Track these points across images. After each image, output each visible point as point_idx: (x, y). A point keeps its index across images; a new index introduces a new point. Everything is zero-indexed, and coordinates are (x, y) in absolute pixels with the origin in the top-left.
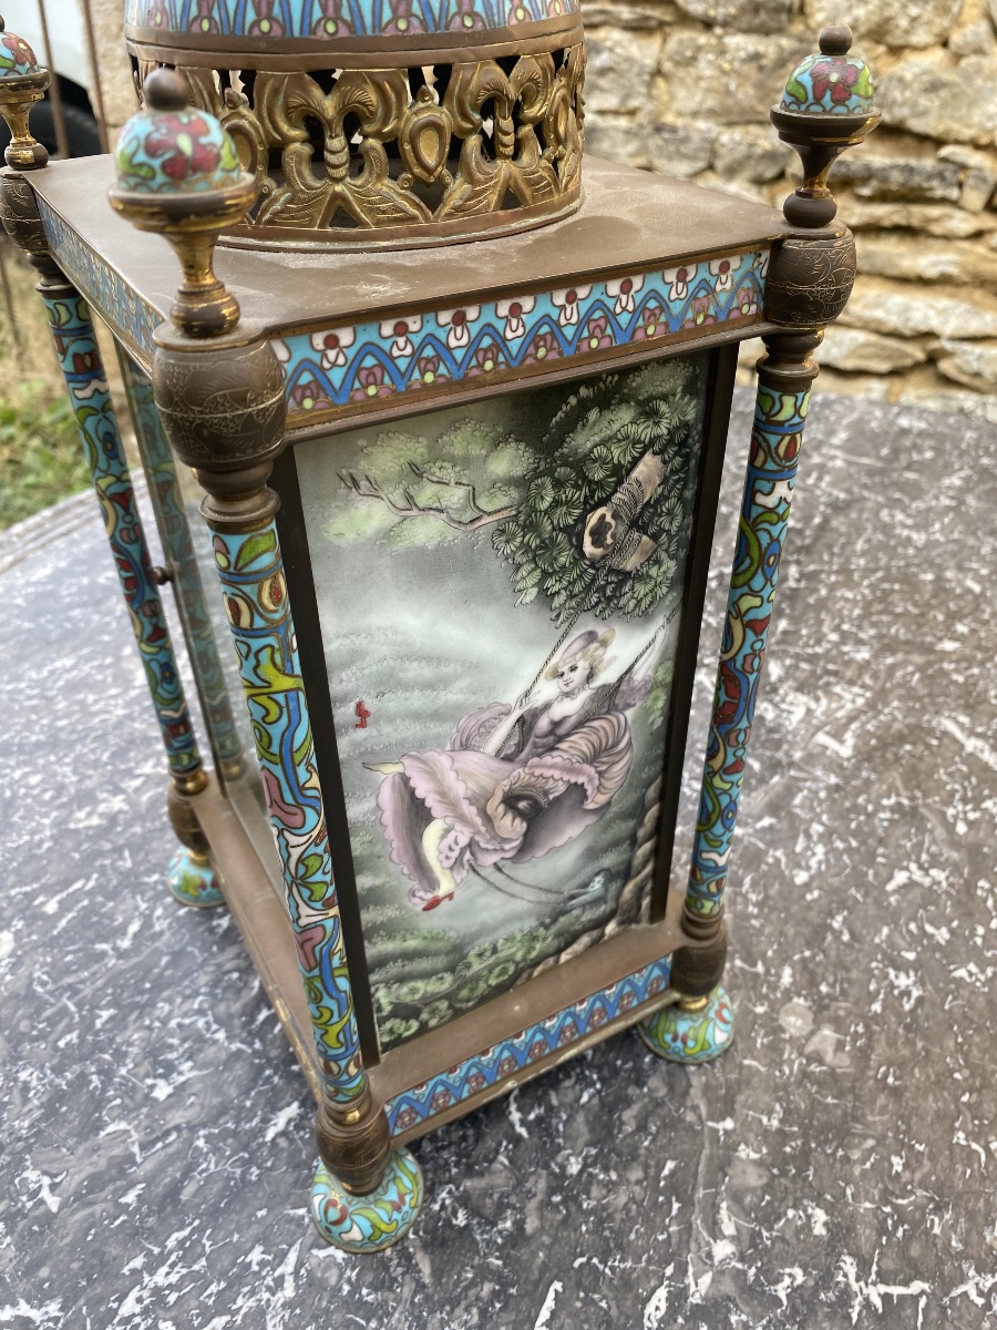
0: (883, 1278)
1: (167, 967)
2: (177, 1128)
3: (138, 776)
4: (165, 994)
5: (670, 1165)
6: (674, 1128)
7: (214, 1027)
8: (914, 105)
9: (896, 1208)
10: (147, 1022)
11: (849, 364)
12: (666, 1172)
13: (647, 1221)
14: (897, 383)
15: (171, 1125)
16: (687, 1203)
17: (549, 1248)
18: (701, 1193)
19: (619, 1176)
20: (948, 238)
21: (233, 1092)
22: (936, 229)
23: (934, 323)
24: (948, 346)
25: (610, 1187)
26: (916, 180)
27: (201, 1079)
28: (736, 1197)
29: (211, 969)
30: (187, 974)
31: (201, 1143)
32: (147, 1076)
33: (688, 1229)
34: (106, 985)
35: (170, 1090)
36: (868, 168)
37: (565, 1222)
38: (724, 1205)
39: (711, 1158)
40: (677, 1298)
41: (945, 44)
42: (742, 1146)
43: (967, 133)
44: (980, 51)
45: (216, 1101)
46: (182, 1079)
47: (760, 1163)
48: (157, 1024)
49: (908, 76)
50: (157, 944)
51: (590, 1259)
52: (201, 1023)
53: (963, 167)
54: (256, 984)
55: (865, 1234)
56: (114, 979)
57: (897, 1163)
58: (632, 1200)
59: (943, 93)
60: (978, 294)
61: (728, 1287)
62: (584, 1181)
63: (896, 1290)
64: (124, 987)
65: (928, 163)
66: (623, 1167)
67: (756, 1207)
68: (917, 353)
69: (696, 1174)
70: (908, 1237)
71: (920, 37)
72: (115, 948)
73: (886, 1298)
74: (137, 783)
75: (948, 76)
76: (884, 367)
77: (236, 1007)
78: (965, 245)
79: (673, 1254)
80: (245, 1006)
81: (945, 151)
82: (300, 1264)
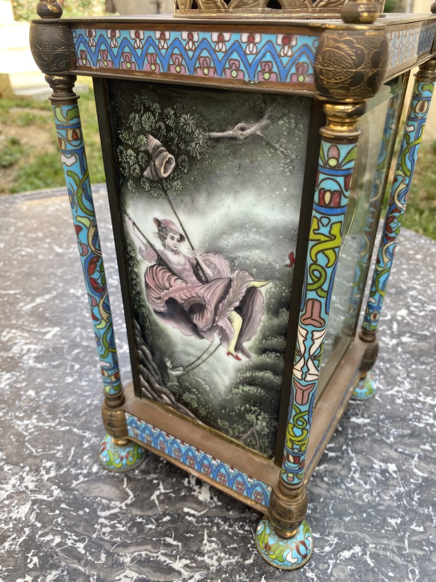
1: (350, 514)
2: (396, 450)
4: (360, 503)
7: (353, 469)
10: (378, 499)
15: (397, 454)
21: (367, 443)
27: (374, 457)
29: (332, 492)
30: (345, 501)
31: (392, 439)
32: (393, 478)
34: (383, 537)
35: (389, 465)
45: (376, 446)
46: (382, 464)
48: (374, 494)
50: (343, 531)
52: (357, 475)
54: (322, 467)
56: (376, 536)
64: (375, 526)
72: (365, 553)
77: (338, 467)
80: (334, 464)
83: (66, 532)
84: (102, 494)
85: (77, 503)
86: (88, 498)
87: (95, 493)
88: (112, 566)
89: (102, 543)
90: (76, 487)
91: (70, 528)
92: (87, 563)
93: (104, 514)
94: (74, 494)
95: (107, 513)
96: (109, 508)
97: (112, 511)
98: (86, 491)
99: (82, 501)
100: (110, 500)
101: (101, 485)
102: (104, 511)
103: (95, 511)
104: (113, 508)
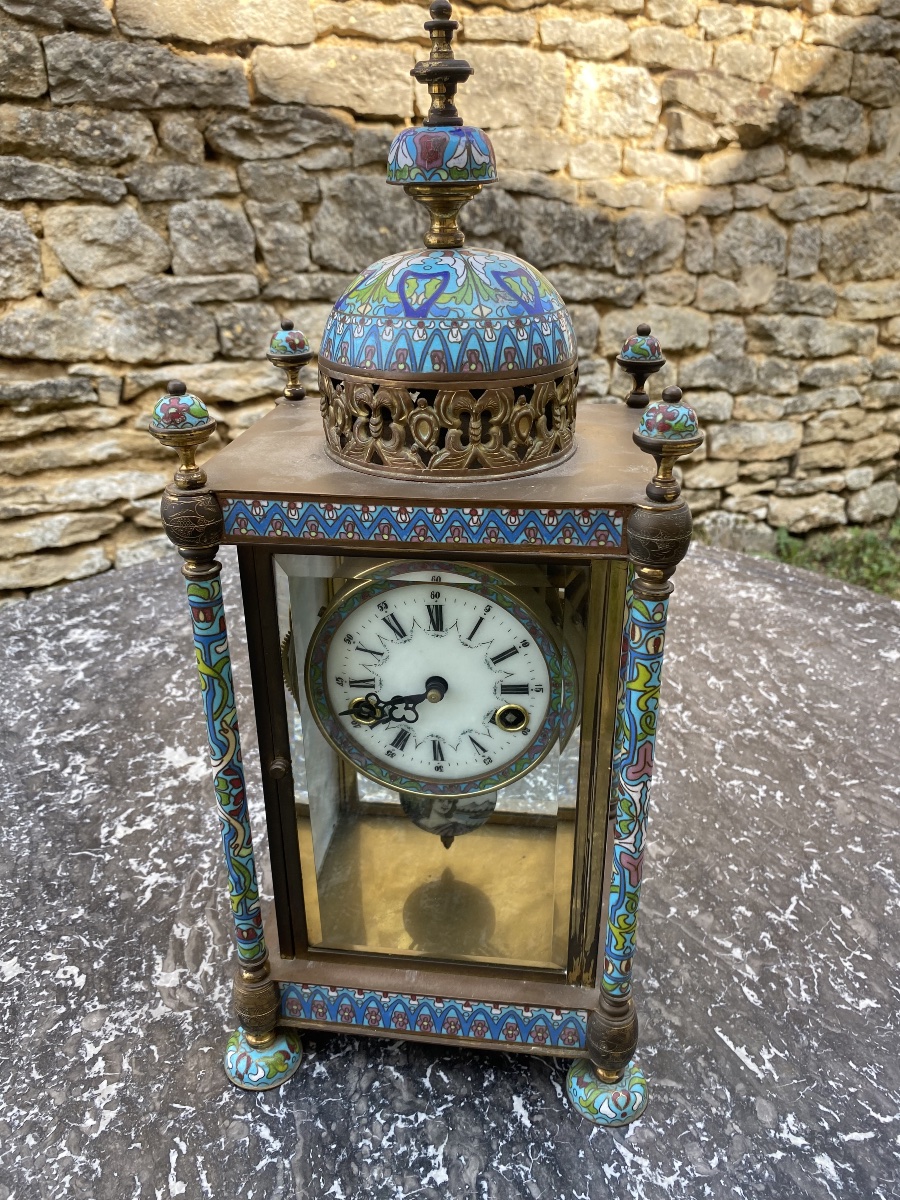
0: (785, 908)
1: (329, 1127)
2: (479, 1178)
3: (94, 1060)
4: (353, 1137)
5: (680, 945)
6: (661, 931)
7: (412, 1117)
8: (36, 340)
9: (754, 882)
10: (369, 1161)
11: (65, 542)
12: (683, 949)
13: (705, 972)
14: (109, 545)
15: (474, 1181)
16: (704, 951)
17: (694, 1021)
18: (703, 943)
19: (673, 968)
20: (102, 429)
21: (476, 1130)
22: (91, 424)
23: (120, 492)
24: (137, 504)
25: (676, 975)
26: (62, 393)
27: (450, 1145)
28: (714, 932)
29: (357, 1096)
30: (347, 1115)
31: (502, 1168)
32: (419, 1180)
33: (719, 960)
34: (306, 1177)
35: (443, 1171)
36: (17, 390)
37: (683, 1006)
38: (715, 938)
39: (687, 928)
40: (750, 984)
41: (40, 294)
42: (689, 913)
43: (85, 354)
44: (70, 297)
45: (476, 1144)
46: (440, 1158)
47: (701, 912)
48: (376, 1155)
49: (21, 320)
50: (298, 1124)
51: (711, 1007)
52: (400, 1125)
53: (92, 377)
54: (396, 1074)
55: (759, 900)
56: (305, 1169)
57: (732, 867)
58: (690, 971)
59: (55, 329)
60: (141, 463)
61: (758, 963)
62: (666, 984)
63: (792, 908)
64: (320, 1164)
65: (63, 379)
66: (669, 964)
67: (724, 929)
68: (115, 517)
69: (692, 938)
70: (770, 888)
71: (17, 291)
72: (274, 1154)
73: (792, 913)
74: (100, 1064)
75: (52, 316)
76: (94, 535)
77: (406, 1096)
78: (117, 431)
79: (728, 973)
80: (409, 1090)
81: (73, 369)
82: (630, 1148)
92: (189, 897)
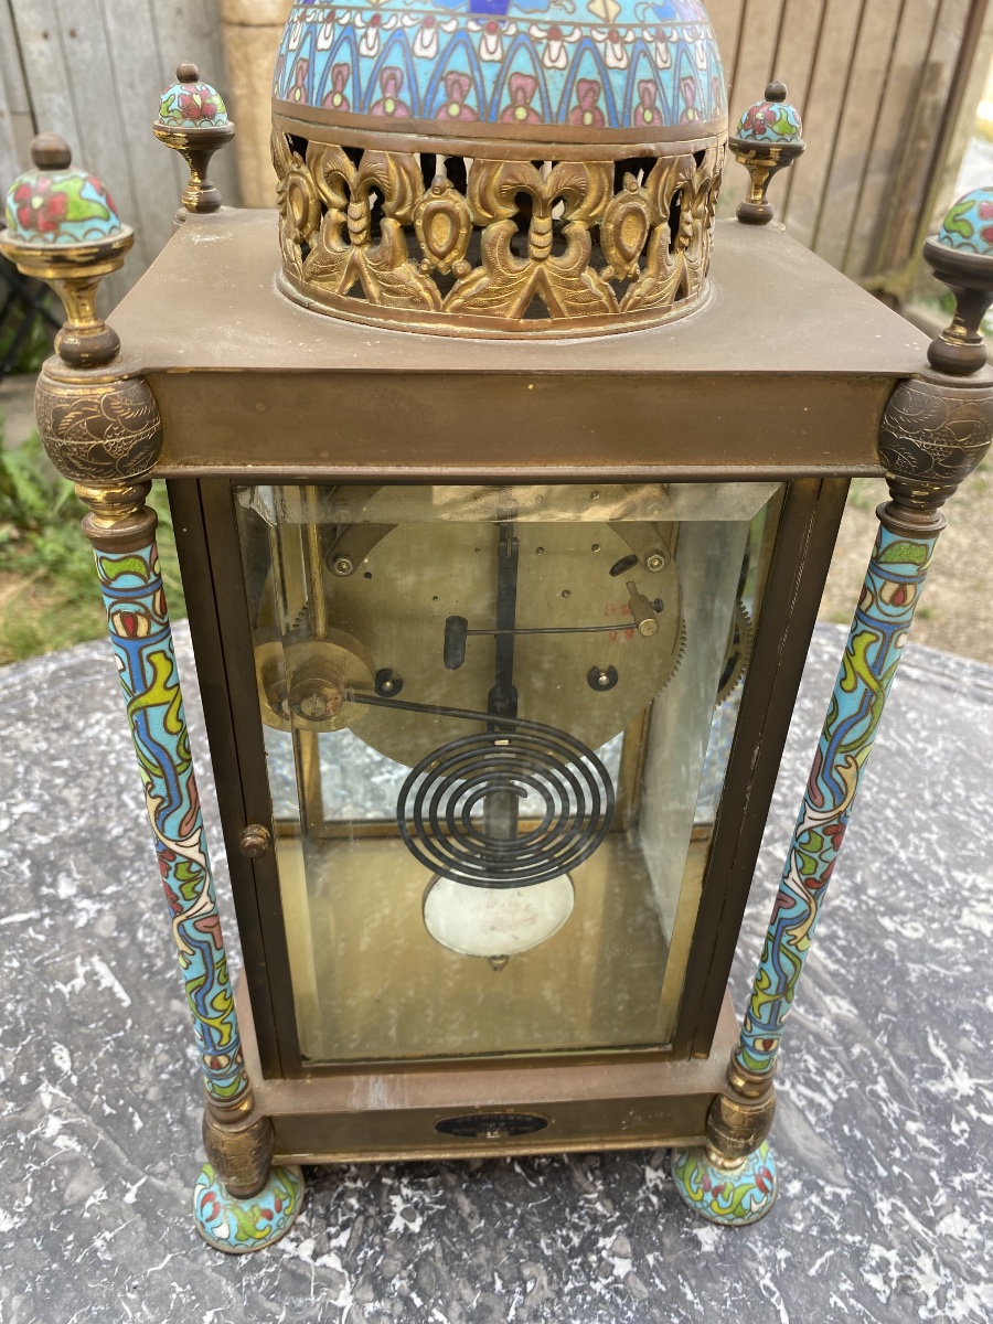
5: (138, 1124)
6: (162, 1146)
12: (136, 1118)
13: (117, 1083)
16: (103, 1120)
17: (153, 1009)
18: (101, 1136)
19: (161, 1081)
25: (159, 1070)
28: (75, 1163)
33: (86, 1110)
37: (161, 1027)
38: (78, 1149)
39: (117, 1162)
40: (54, 1074)
42: (105, 1197)
47: (81, 1203)
51: (125, 1031)
61: (30, 1115)
62: (176, 1053)
67: (56, 1175)
69: (116, 1141)
79: (80, 1092)
83: (895, 1126)
84: (810, 1132)
85: (856, 1154)
86: (835, 1147)
87: (819, 1144)
88: (850, 1031)
89: (848, 1067)
90: (845, 1183)
91: (886, 1127)
92: (882, 1062)
93: (824, 1101)
94: (856, 1175)
95: (818, 1097)
96: (811, 1102)
97: (809, 1093)
98: (830, 1161)
99: (847, 1150)
100: (801, 1111)
101: (802, 1150)
102: (820, 1105)
103: (834, 1117)
104: (805, 1097)
